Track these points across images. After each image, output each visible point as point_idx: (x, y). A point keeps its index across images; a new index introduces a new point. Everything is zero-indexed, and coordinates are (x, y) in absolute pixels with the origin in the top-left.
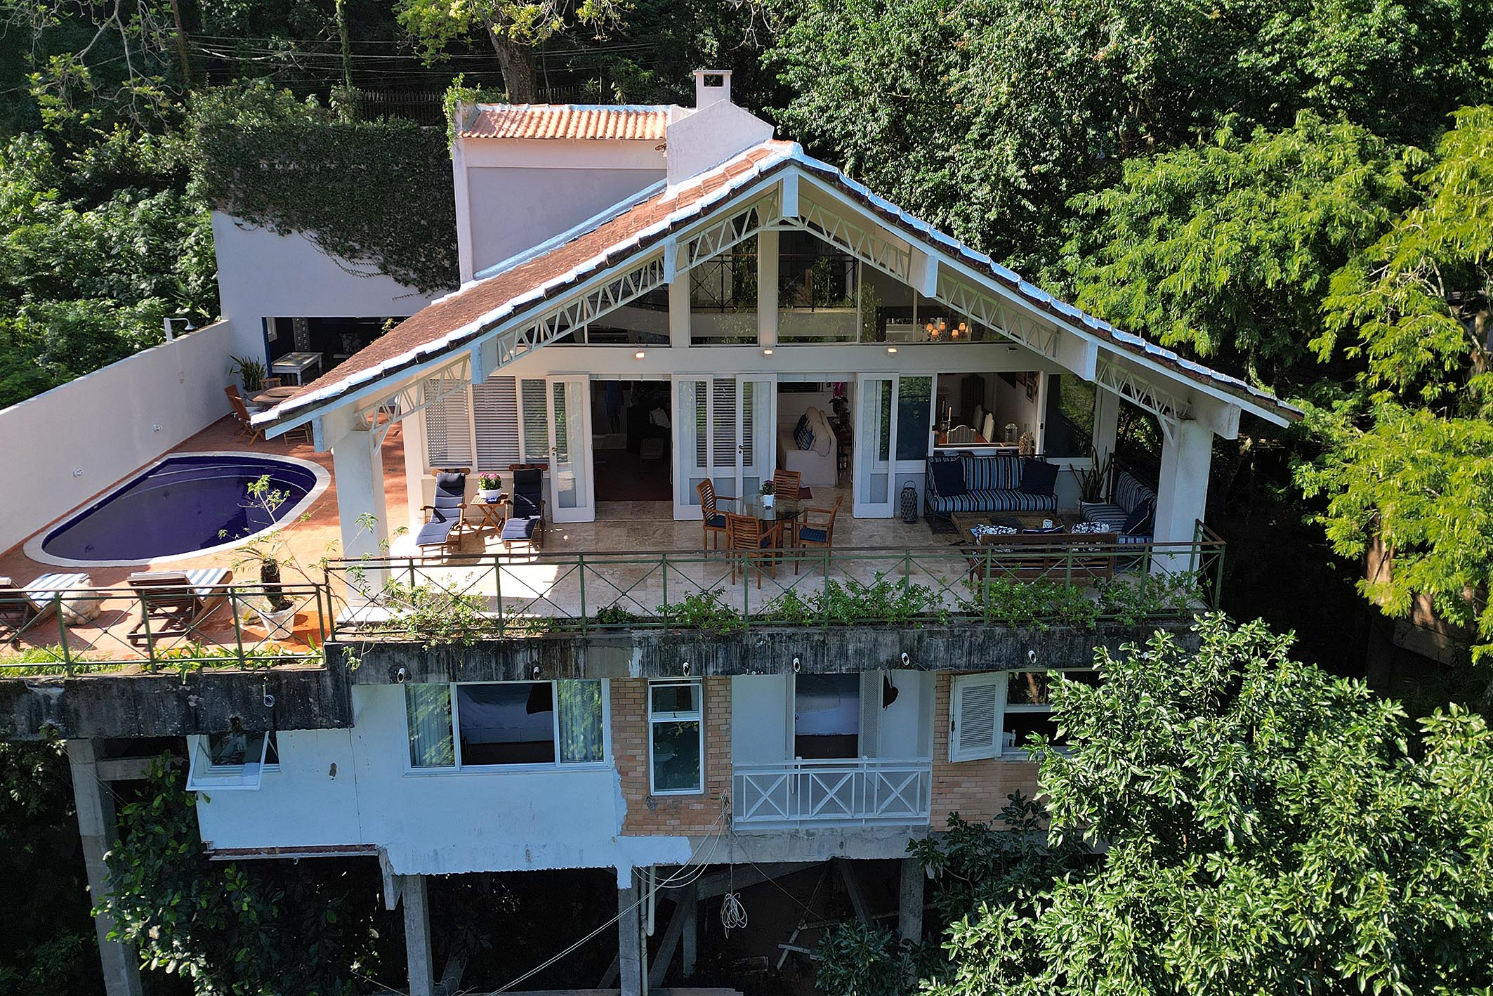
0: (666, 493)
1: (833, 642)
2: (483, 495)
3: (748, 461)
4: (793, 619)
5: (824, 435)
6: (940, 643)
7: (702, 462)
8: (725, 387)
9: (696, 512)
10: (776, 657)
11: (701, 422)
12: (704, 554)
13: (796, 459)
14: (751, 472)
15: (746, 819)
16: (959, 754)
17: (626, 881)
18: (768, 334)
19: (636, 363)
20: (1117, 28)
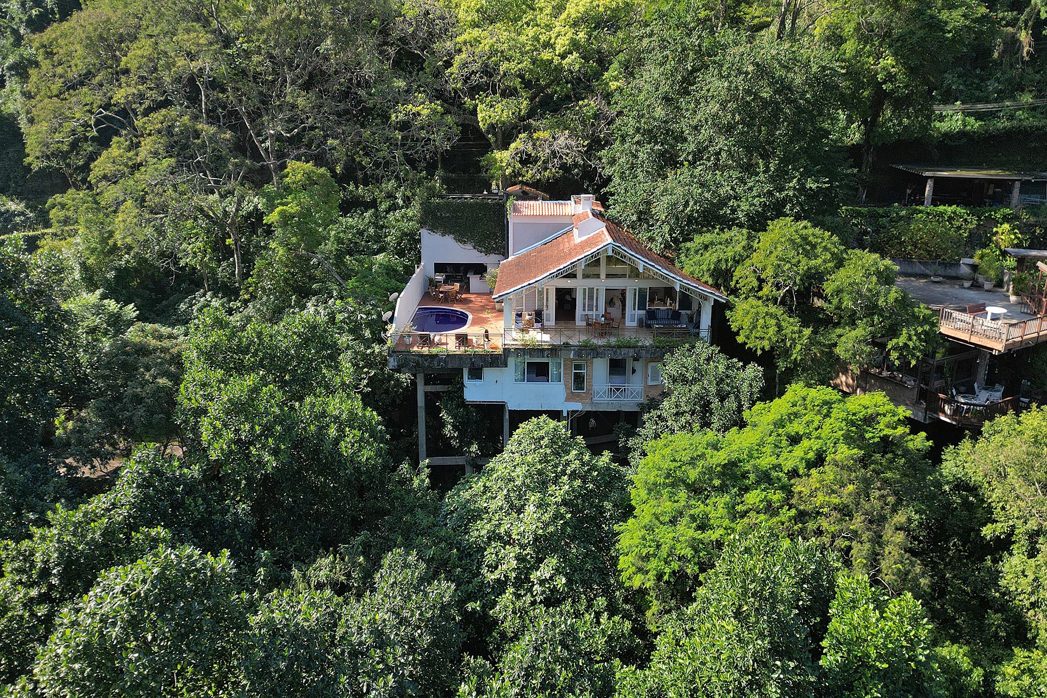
0: (573, 318)
1: (618, 351)
2: (527, 317)
3: (597, 310)
4: (609, 346)
5: (618, 303)
6: (644, 352)
7: (584, 310)
8: (591, 290)
9: (584, 323)
10: (605, 354)
11: (584, 299)
12: (587, 332)
13: (609, 310)
14: (598, 313)
15: (596, 399)
16: (650, 383)
17: (565, 414)
18: (603, 276)
19: (568, 283)
20: (691, 203)
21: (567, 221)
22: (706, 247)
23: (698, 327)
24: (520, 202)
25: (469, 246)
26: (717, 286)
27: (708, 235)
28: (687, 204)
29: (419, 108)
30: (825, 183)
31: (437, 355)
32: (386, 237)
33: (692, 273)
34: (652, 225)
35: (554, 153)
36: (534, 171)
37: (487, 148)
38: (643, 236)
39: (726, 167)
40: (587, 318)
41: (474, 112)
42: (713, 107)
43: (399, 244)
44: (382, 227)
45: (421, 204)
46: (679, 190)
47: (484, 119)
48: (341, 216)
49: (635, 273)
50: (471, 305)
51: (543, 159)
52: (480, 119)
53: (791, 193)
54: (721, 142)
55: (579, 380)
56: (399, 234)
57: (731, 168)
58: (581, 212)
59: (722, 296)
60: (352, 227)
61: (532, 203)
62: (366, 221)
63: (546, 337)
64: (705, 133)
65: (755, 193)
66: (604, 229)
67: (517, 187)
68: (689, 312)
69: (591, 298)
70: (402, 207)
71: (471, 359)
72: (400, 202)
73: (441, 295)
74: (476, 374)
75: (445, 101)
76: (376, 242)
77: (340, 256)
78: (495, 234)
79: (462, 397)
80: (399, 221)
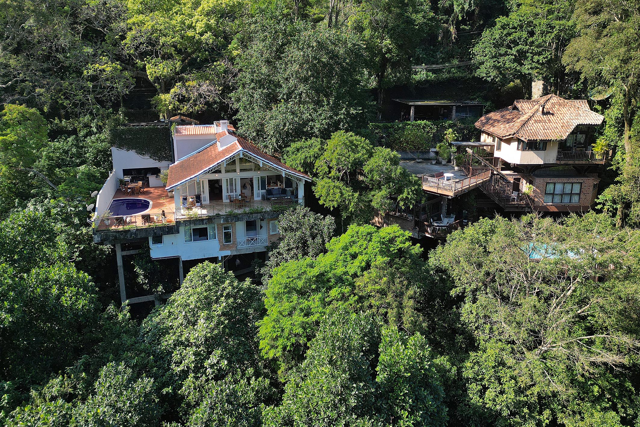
0: (221, 198)
1: (251, 216)
2: (191, 200)
3: (236, 191)
4: (245, 214)
5: (249, 187)
6: (266, 215)
7: (228, 192)
8: (231, 180)
9: (228, 201)
10: (243, 219)
11: (227, 185)
12: (231, 206)
14: (236, 193)
15: (239, 247)
16: (271, 233)
17: (220, 259)
18: (238, 170)
19: (216, 176)
20: (287, 124)
21: (212, 137)
22: (298, 150)
23: (297, 197)
24: (180, 127)
25: (147, 157)
26: (306, 172)
27: (299, 143)
28: (285, 125)
29: (104, 66)
30: (360, 110)
31: (129, 230)
32: (86, 154)
33: (291, 166)
34: (266, 138)
35: (200, 95)
36: (188, 107)
37: (155, 92)
38: (261, 145)
39: (304, 103)
40: (230, 197)
41: (144, 69)
42: (296, 67)
43: (96, 158)
44: (82, 147)
45: (110, 131)
46: (280, 117)
47: (151, 74)
48: (50, 141)
49: (258, 168)
50: (151, 195)
51: (193, 98)
52: (148, 74)
53: (342, 117)
54: (302, 88)
55: (228, 237)
56: (95, 151)
57: (309, 103)
58: (221, 131)
59: (309, 178)
60: (59, 148)
61: (188, 127)
62: (70, 144)
63: (204, 212)
64: (292, 82)
65: (323, 117)
66: (237, 142)
67: (177, 117)
68: (291, 189)
69: (231, 184)
70: (96, 133)
71: (154, 231)
72: (95, 130)
73: (129, 190)
74: (158, 240)
75: (122, 61)
76: (78, 158)
77: (51, 169)
78: (164, 148)
79: (149, 255)
80: (94, 142)
